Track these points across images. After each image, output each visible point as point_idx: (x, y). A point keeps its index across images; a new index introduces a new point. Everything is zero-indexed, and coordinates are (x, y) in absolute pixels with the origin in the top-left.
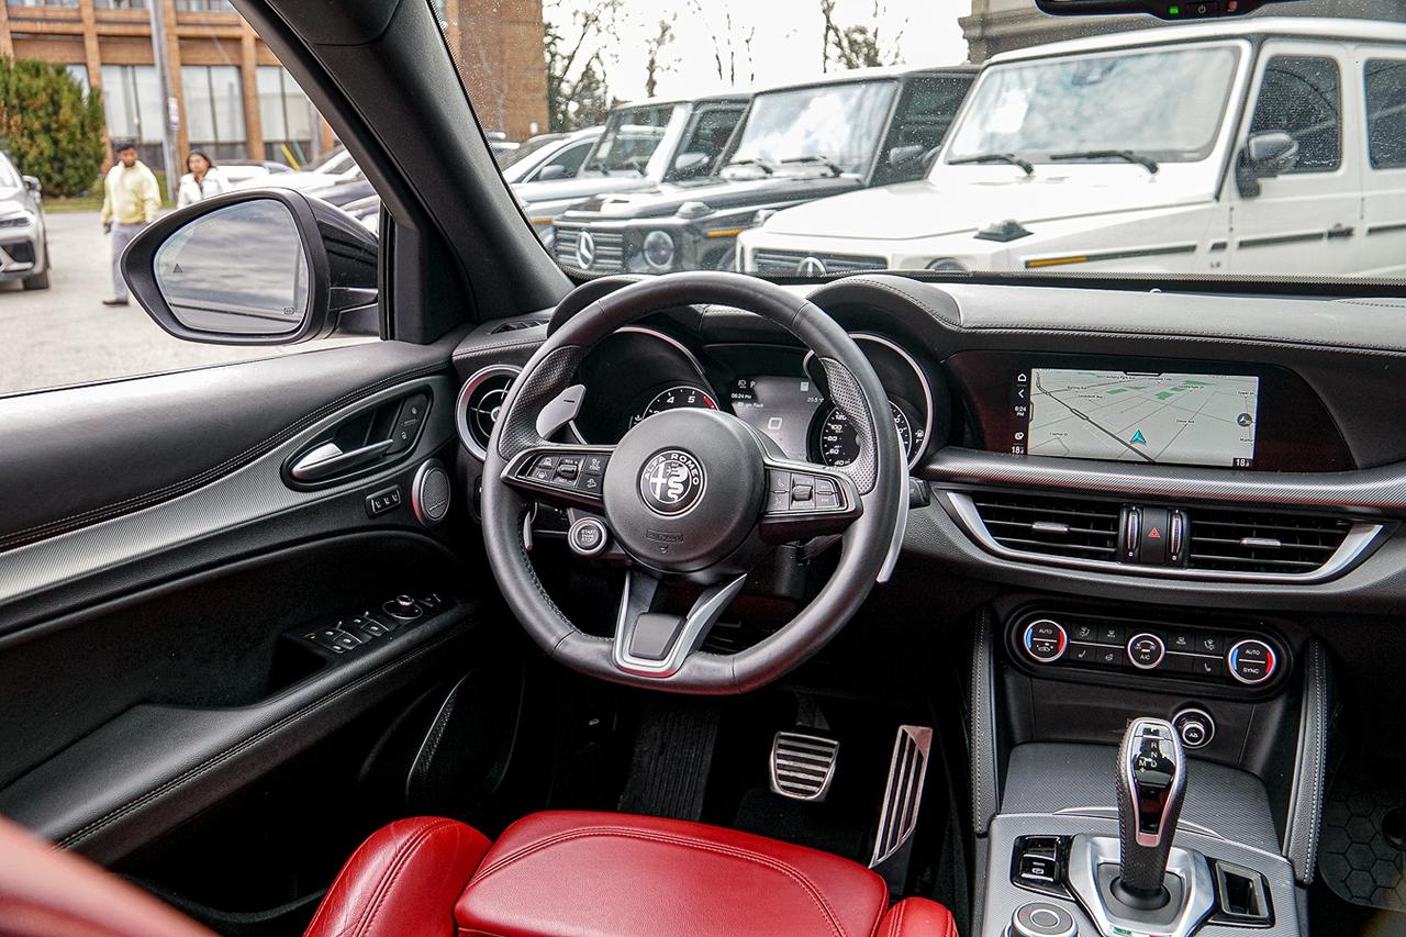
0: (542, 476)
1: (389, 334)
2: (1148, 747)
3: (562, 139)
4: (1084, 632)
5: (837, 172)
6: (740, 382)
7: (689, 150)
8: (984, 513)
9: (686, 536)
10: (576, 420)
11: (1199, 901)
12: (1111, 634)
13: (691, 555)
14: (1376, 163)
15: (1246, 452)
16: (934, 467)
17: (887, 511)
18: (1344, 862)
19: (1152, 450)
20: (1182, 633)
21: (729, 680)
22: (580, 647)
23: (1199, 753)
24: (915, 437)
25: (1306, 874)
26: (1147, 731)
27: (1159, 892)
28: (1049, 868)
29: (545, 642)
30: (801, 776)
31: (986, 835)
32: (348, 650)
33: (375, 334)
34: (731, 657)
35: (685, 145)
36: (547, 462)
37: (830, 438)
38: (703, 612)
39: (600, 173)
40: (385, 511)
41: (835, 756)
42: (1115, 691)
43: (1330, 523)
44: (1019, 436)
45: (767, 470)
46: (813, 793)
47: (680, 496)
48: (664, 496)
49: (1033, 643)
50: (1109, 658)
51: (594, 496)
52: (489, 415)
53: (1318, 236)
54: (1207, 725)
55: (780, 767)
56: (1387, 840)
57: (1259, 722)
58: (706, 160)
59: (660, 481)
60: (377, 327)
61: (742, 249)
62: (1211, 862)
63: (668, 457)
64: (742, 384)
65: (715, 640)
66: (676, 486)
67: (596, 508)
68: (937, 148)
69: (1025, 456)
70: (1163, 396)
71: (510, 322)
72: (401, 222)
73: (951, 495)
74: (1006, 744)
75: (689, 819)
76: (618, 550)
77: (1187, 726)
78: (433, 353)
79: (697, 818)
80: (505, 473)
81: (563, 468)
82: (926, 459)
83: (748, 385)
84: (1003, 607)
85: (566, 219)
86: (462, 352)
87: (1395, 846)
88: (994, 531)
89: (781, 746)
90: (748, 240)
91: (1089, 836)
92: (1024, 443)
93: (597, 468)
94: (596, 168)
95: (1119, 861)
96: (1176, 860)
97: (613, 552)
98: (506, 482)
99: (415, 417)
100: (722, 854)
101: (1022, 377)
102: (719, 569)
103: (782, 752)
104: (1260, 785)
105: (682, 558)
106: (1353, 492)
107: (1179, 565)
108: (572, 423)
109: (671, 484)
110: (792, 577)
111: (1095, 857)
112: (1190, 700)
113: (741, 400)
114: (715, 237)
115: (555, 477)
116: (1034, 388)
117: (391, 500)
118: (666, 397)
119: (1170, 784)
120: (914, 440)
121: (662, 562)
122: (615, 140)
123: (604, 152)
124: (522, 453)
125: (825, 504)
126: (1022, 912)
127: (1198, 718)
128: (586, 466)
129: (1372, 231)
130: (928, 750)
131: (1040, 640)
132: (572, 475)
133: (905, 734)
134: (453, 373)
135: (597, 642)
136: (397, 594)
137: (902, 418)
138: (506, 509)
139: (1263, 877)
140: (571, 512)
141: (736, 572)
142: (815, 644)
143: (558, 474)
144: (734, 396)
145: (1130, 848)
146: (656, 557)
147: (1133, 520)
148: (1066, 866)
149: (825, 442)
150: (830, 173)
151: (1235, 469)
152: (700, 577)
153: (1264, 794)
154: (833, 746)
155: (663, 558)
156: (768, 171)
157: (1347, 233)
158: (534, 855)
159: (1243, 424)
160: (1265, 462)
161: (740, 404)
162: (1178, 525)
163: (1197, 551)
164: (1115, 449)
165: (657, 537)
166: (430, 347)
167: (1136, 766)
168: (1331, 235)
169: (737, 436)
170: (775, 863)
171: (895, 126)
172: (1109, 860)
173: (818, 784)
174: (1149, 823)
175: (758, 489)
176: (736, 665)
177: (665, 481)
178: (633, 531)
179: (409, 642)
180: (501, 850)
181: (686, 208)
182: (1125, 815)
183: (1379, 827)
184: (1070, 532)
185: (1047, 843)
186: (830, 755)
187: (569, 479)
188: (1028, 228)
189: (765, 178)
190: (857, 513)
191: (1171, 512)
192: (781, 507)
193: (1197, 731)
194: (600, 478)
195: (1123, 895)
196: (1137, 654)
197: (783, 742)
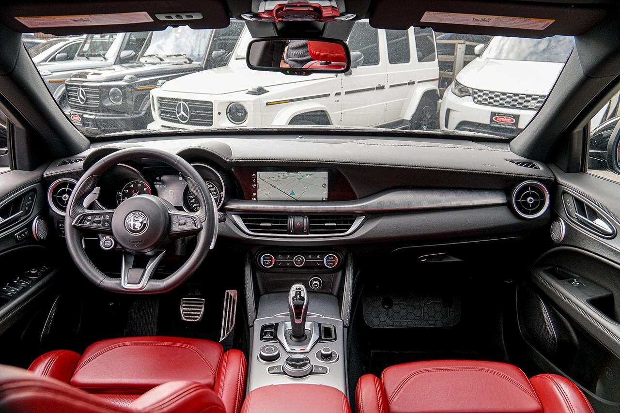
0: (88, 223)
1: (14, 167)
2: (298, 293)
3: (65, 40)
4: (280, 256)
5: (191, 61)
6: (157, 178)
7: (125, 49)
8: (244, 221)
9: (143, 241)
10: (98, 200)
11: (314, 337)
12: (288, 256)
13: (146, 247)
14: (391, 62)
15: (325, 196)
16: (227, 207)
17: (210, 227)
18: (371, 316)
19: (297, 196)
20: (310, 254)
21: (162, 288)
22: (109, 283)
23: (317, 291)
24: (220, 195)
25: (347, 324)
26: (297, 289)
27: (303, 336)
28: (272, 334)
29: (96, 282)
30: (192, 313)
31: (253, 326)
32: (14, 294)
33: (8, 166)
34: (162, 280)
35: (124, 46)
36: (89, 218)
37: (191, 197)
38: (151, 266)
39: (85, 58)
40: (23, 239)
41: (204, 304)
42: (291, 274)
43: (351, 217)
44: (254, 194)
45: (170, 216)
46: (197, 318)
47: (140, 227)
48: (134, 228)
49: (263, 262)
50: (288, 264)
51: (108, 229)
52: (62, 198)
53: (373, 89)
54: (320, 281)
55: (184, 311)
56: (383, 307)
57: (335, 278)
58: (134, 53)
59: (132, 223)
60: (8, 163)
61: (152, 96)
62: (319, 325)
63: (134, 214)
64: (158, 178)
65: (157, 275)
66: (138, 224)
67: (110, 233)
68: (232, 52)
69: (257, 201)
70: (299, 179)
71: (66, 160)
72: (17, 126)
73: (233, 216)
74: (257, 296)
75: (152, 335)
76: (119, 247)
77: (314, 283)
78: (35, 175)
79: (155, 334)
80: (73, 223)
81: (95, 220)
82: (224, 204)
83: (160, 179)
84: (254, 251)
85: (71, 81)
86: (47, 174)
87: (385, 308)
88: (248, 227)
89: (184, 303)
90: (156, 93)
91: (283, 322)
92: (256, 196)
93: (108, 219)
94: (83, 55)
95: (291, 328)
96: (308, 325)
97: (117, 247)
98: (74, 226)
99: (30, 200)
100: (166, 346)
101: (254, 175)
102: (156, 250)
103: (184, 305)
104: (336, 298)
105: (143, 248)
106: (358, 207)
107: (307, 234)
108: (96, 201)
109: (136, 224)
110: (182, 249)
111: (285, 328)
112: (314, 275)
113: (158, 184)
114: (140, 90)
115: (93, 223)
116: (258, 179)
117: (25, 234)
118: (130, 185)
119: (303, 304)
120: (220, 196)
121: (135, 250)
122: (91, 43)
123: (86, 47)
124: (79, 216)
125: (190, 227)
126: (263, 349)
127: (317, 280)
128: (104, 218)
129: (391, 86)
130: (236, 298)
131: (267, 261)
132: (99, 222)
133: (228, 293)
134: (45, 182)
135: (115, 280)
136: (30, 269)
137: (215, 188)
138: (75, 236)
139: (334, 326)
140: (100, 235)
141: (162, 250)
142: (191, 273)
143: (94, 222)
144: (155, 183)
145: (294, 324)
146: (134, 249)
147: (292, 220)
148: (277, 332)
149: (189, 198)
150: (188, 62)
151: (322, 201)
152: (149, 253)
153: (337, 300)
154: (202, 301)
155: (136, 249)
156: (161, 60)
157: (383, 87)
158: (98, 357)
159: (324, 187)
160: (331, 199)
161: (158, 186)
162: (305, 221)
163: (311, 229)
164: (286, 197)
165: (133, 242)
166: (33, 172)
167: (293, 300)
168: (377, 88)
169: (158, 205)
170: (185, 345)
171: (214, 41)
172: (290, 328)
173: (199, 315)
174: (298, 317)
175: (167, 222)
176: (165, 283)
177: (134, 223)
178: (124, 240)
179: (38, 287)
180: (85, 357)
181: (126, 78)
182: (291, 314)
183: (381, 304)
184: (272, 225)
185: (271, 326)
186: (201, 304)
187: (98, 223)
188: (266, 89)
189: (161, 63)
190: (201, 229)
191: (303, 216)
192: (175, 228)
193: (317, 284)
194: (110, 222)
195: (293, 339)
196: (296, 262)
197: (184, 302)
